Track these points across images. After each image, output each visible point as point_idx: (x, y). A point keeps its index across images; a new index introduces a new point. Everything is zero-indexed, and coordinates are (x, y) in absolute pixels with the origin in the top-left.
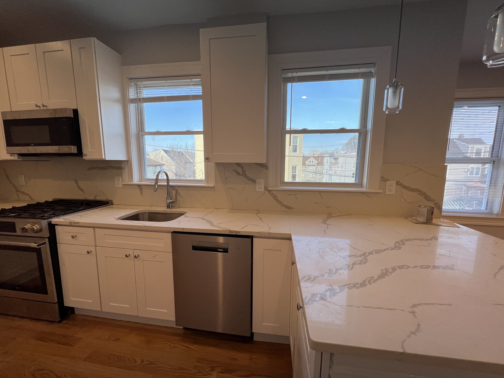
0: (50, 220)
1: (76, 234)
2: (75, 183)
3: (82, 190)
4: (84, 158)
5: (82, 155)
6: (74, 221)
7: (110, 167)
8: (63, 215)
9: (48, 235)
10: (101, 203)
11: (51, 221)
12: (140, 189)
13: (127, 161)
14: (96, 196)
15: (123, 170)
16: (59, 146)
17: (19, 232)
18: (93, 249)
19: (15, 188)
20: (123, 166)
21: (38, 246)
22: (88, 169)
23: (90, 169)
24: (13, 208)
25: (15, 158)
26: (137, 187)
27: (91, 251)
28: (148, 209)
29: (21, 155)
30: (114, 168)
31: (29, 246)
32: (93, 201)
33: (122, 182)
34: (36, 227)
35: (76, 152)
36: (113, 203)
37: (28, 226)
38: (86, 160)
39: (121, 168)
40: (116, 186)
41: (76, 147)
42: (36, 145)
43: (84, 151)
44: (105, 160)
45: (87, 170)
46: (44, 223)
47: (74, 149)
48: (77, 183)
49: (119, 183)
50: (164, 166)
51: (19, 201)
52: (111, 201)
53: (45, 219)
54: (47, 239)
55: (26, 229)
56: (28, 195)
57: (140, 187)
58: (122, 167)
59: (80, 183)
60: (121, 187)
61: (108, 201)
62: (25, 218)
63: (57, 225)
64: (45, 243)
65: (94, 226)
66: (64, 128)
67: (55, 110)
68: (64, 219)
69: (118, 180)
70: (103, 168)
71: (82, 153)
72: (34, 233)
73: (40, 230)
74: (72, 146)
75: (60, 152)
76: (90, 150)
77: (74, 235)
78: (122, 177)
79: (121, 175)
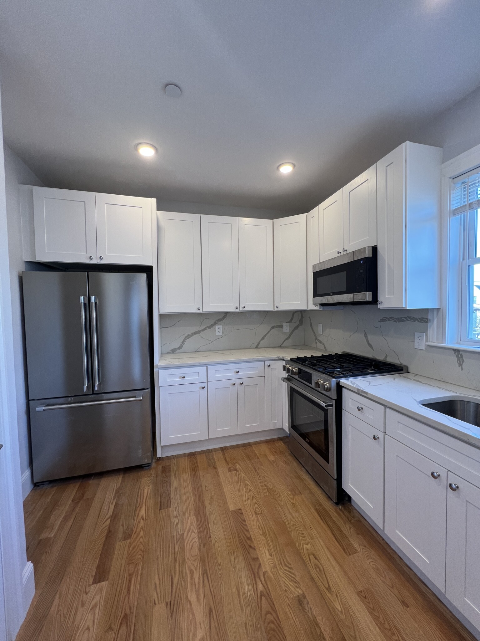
0: (339, 379)
1: (363, 407)
2: (365, 336)
3: (371, 346)
4: (379, 306)
5: (377, 303)
6: (361, 389)
7: (410, 317)
8: (351, 376)
9: (336, 398)
10: (392, 368)
11: (339, 381)
12: (457, 356)
13: (438, 310)
14: (386, 357)
15: (429, 324)
16: (354, 294)
17: (313, 385)
18: (381, 435)
19: (315, 335)
20: (430, 317)
21: (327, 406)
22: (381, 320)
23: (383, 320)
24: (312, 358)
25: (318, 308)
26: (453, 352)
27: (378, 438)
28: (474, 396)
29: (322, 305)
30: (415, 319)
31: (319, 403)
32: (383, 363)
33: (427, 341)
34: (327, 385)
35: (371, 300)
36: (410, 371)
37: (320, 382)
38: (380, 309)
39: (426, 320)
40: (416, 346)
41: (371, 293)
42: (335, 294)
43: (380, 298)
44: (406, 308)
45: (379, 321)
46: (334, 382)
47: (368, 296)
48: (366, 337)
49: (421, 343)
50: (477, 311)
51: (316, 349)
52: (407, 367)
53: (335, 378)
54: (334, 401)
55: (319, 385)
56: (323, 344)
57: (458, 354)
58: (428, 319)
59: (370, 337)
60: (424, 349)
61: (402, 366)
62: (319, 371)
63: (344, 387)
64: (331, 405)
65: (386, 404)
66: (361, 271)
67: (354, 252)
68: (351, 382)
69: (419, 338)
70: (400, 320)
71: (377, 301)
72: (324, 391)
73: (329, 389)
74: (367, 292)
75: (354, 301)
76: (386, 296)
77: (360, 406)
78: (426, 334)
79: (425, 331)
